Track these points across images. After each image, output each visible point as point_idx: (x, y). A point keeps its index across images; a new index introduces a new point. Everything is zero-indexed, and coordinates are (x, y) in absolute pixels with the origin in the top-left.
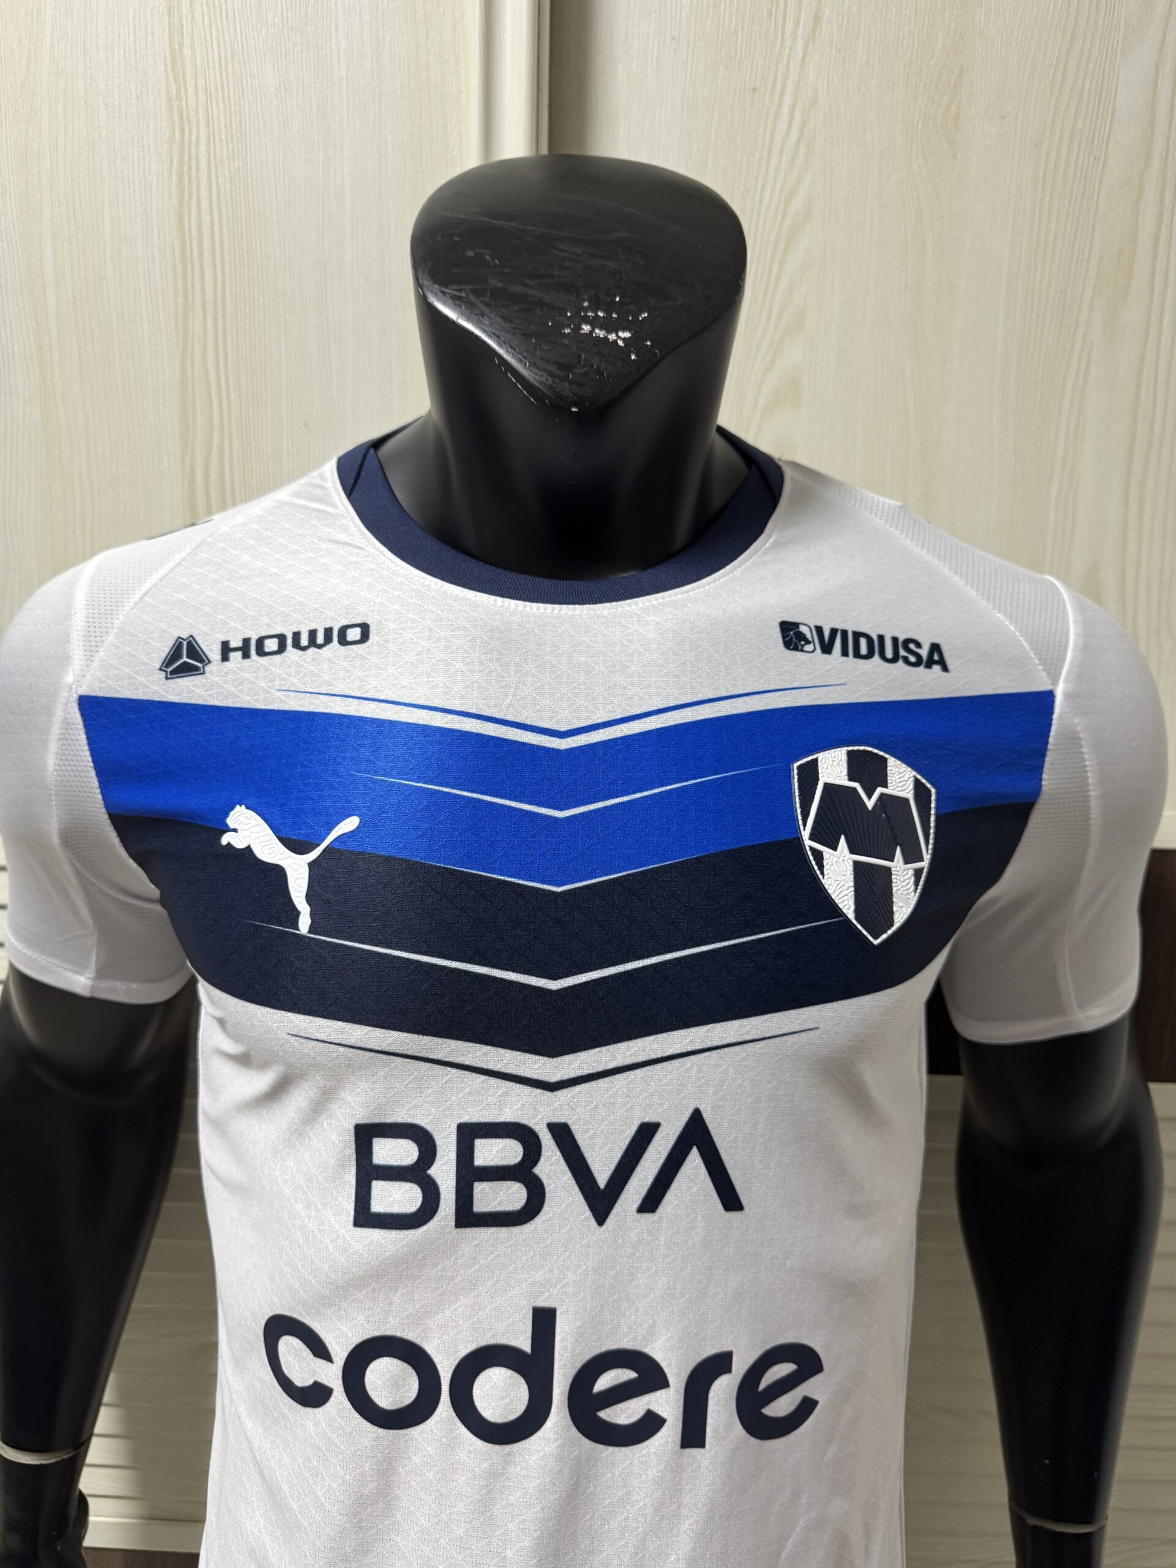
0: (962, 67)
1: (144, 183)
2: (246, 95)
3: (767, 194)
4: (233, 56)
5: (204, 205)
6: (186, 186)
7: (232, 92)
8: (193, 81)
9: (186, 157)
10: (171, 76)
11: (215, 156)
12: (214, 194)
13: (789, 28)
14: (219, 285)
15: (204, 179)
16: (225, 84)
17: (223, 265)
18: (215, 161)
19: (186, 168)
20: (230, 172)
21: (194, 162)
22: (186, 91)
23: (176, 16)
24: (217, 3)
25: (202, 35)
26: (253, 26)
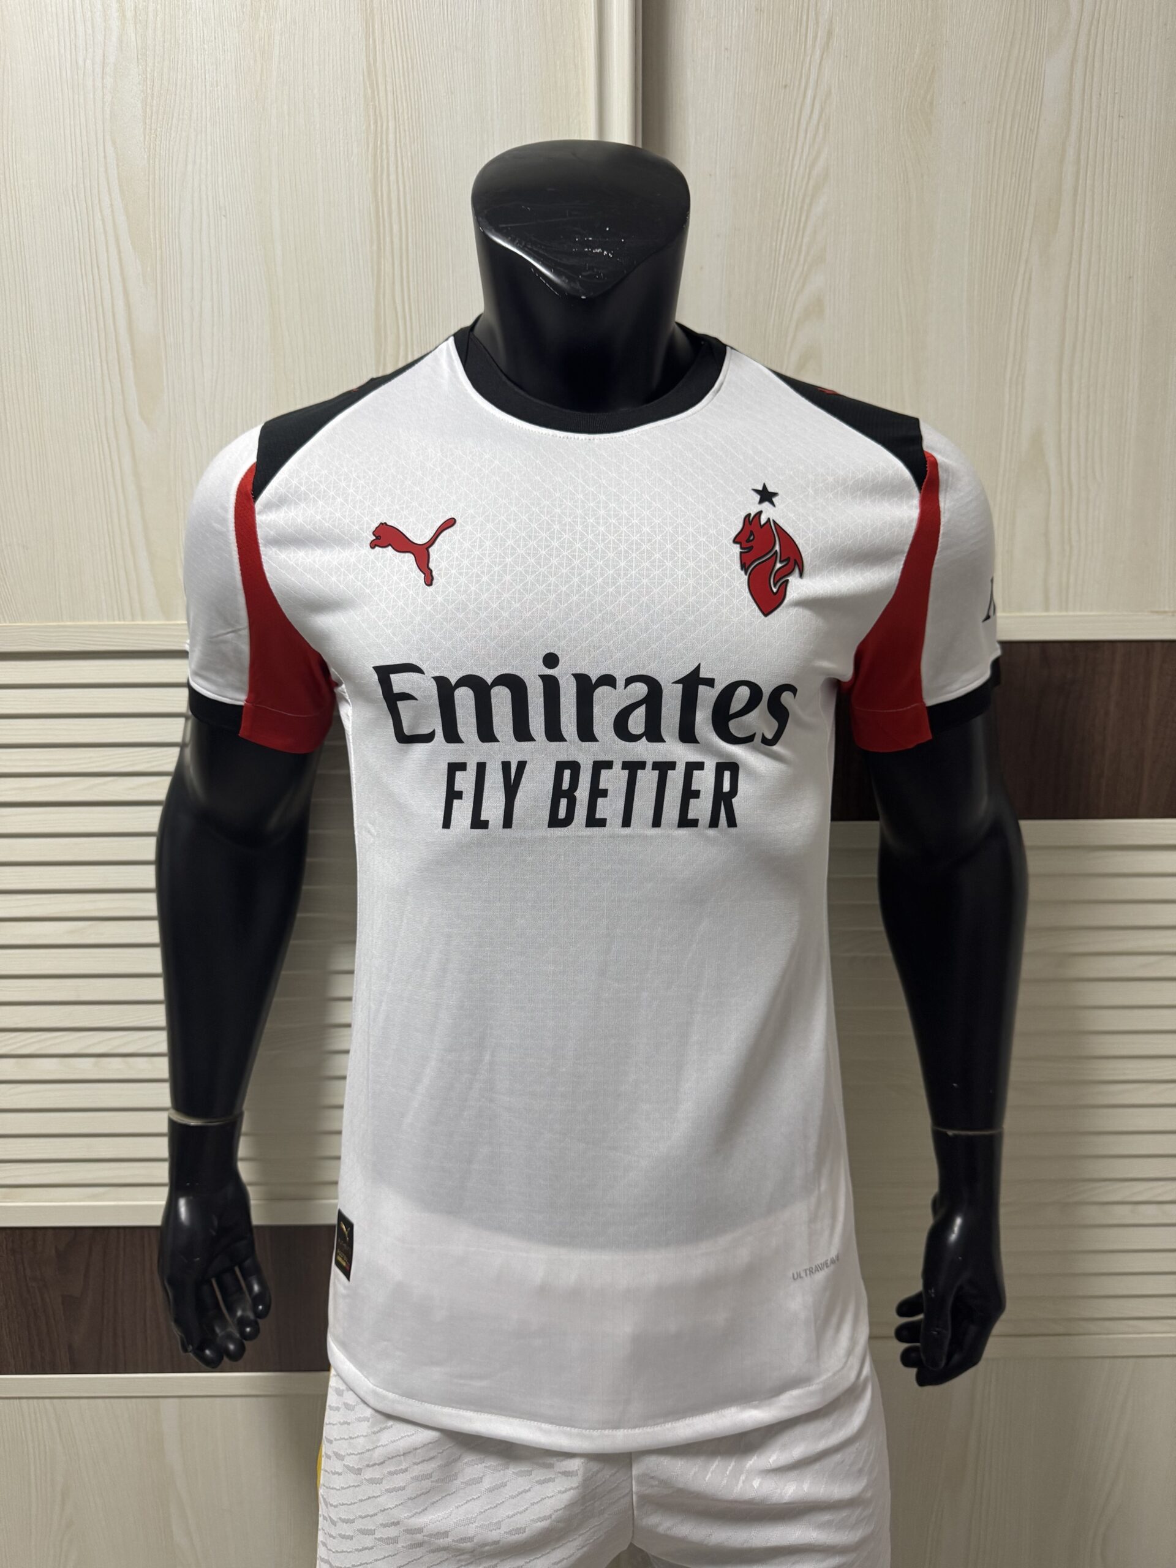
0: (934, 67)
1: (347, 164)
2: (423, 96)
3: (796, 162)
4: (413, 68)
5: (393, 177)
6: (379, 166)
7: (412, 92)
9: (379, 143)
10: (368, 83)
11: (400, 142)
12: (400, 170)
13: (810, 42)
14: (404, 236)
15: (392, 159)
16: (407, 86)
17: (406, 222)
18: (400, 145)
19: (379, 151)
20: (411, 153)
21: (384, 147)
22: (378, 94)
23: (371, 39)
24: (401, 29)
25: (390, 52)
26: (427, 46)
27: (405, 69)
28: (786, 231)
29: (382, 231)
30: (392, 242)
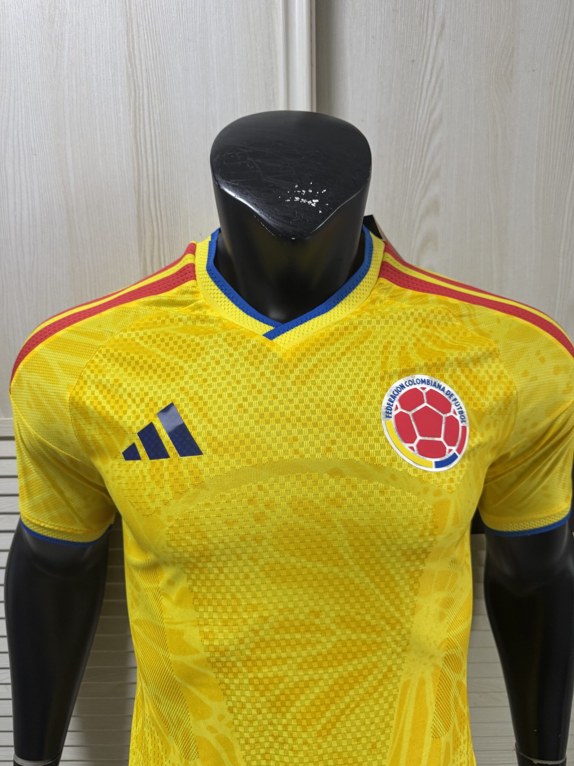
0: (514, 47)
1: (117, 118)
3: (420, 112)
4: (159, 54)
5: (147, 127)
6: (138, 119)
7: (159, 72)
8: (140, 67)
9: (137, 104)
10: (129, 65)
11: (152, 103)
12: (151, 122)
13: (429, 31)
14: (155, 166)
16: (156, 67)
17: (157, 156)
18: (152, 106)
19: (137, 110)
20: (159, 111)
21: (141, 107)
22: (136, 72)
23: (131, 35)
24: (151, 28)
25: (144, 44)
26: (169, 38)
27: (154, 53)
28: (413, 157)
29: (141, 163)
30: (147, 170)
